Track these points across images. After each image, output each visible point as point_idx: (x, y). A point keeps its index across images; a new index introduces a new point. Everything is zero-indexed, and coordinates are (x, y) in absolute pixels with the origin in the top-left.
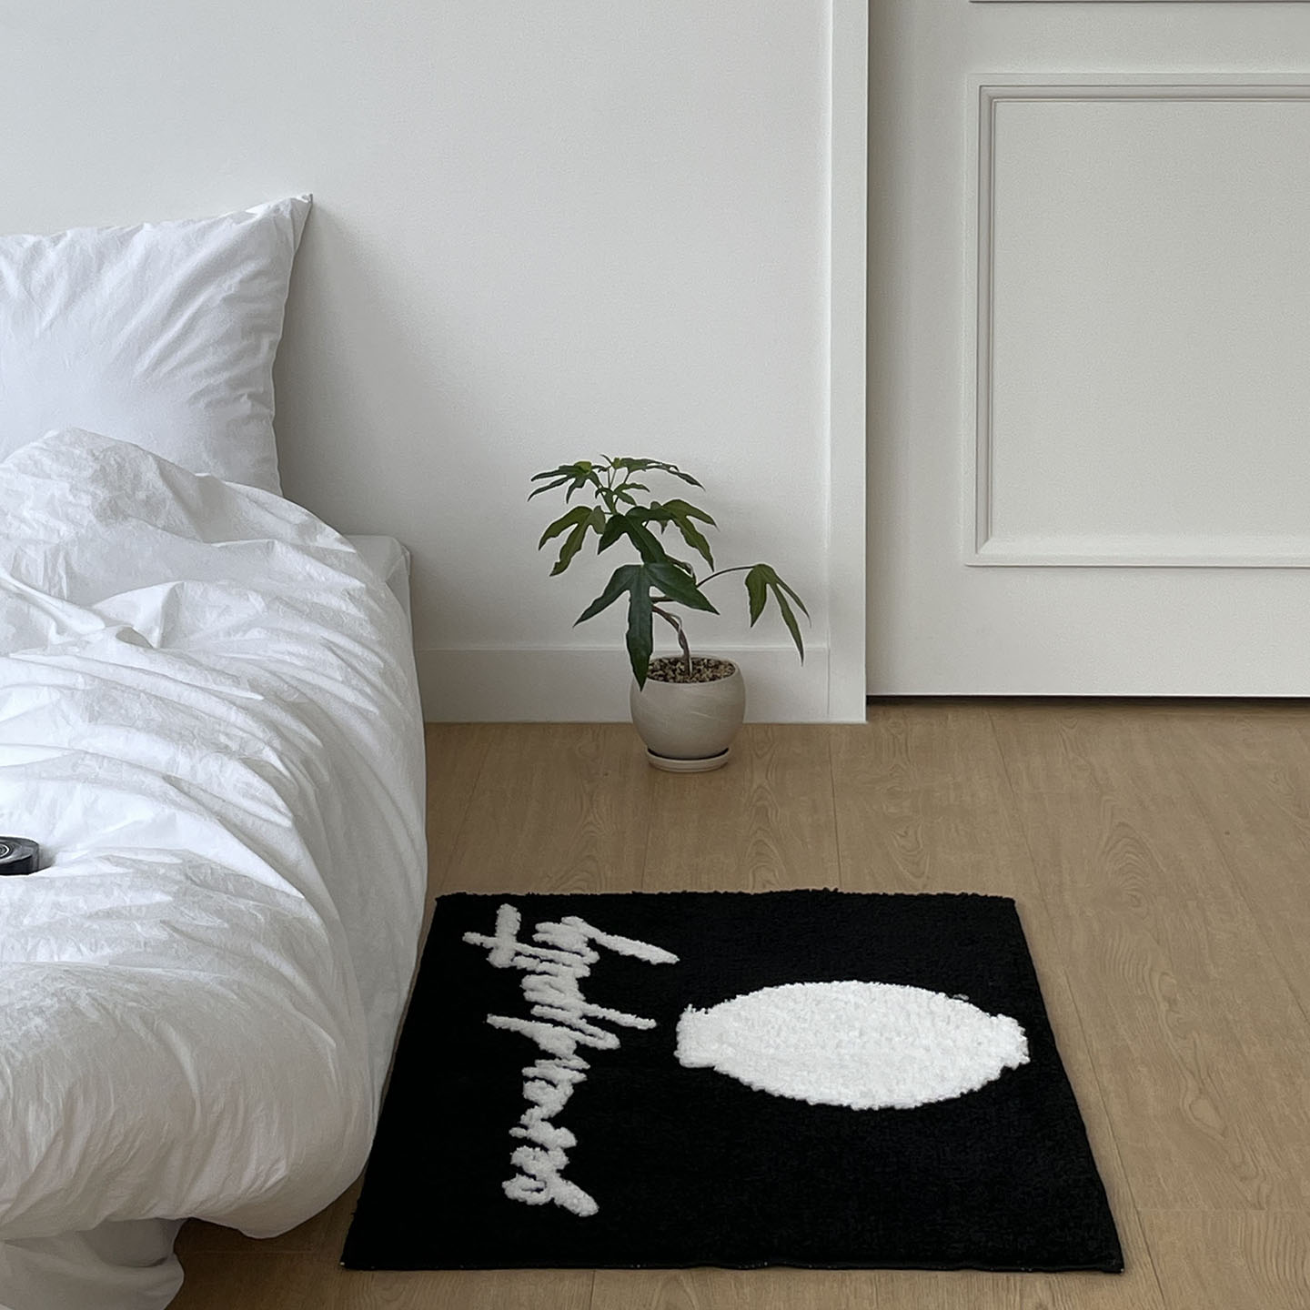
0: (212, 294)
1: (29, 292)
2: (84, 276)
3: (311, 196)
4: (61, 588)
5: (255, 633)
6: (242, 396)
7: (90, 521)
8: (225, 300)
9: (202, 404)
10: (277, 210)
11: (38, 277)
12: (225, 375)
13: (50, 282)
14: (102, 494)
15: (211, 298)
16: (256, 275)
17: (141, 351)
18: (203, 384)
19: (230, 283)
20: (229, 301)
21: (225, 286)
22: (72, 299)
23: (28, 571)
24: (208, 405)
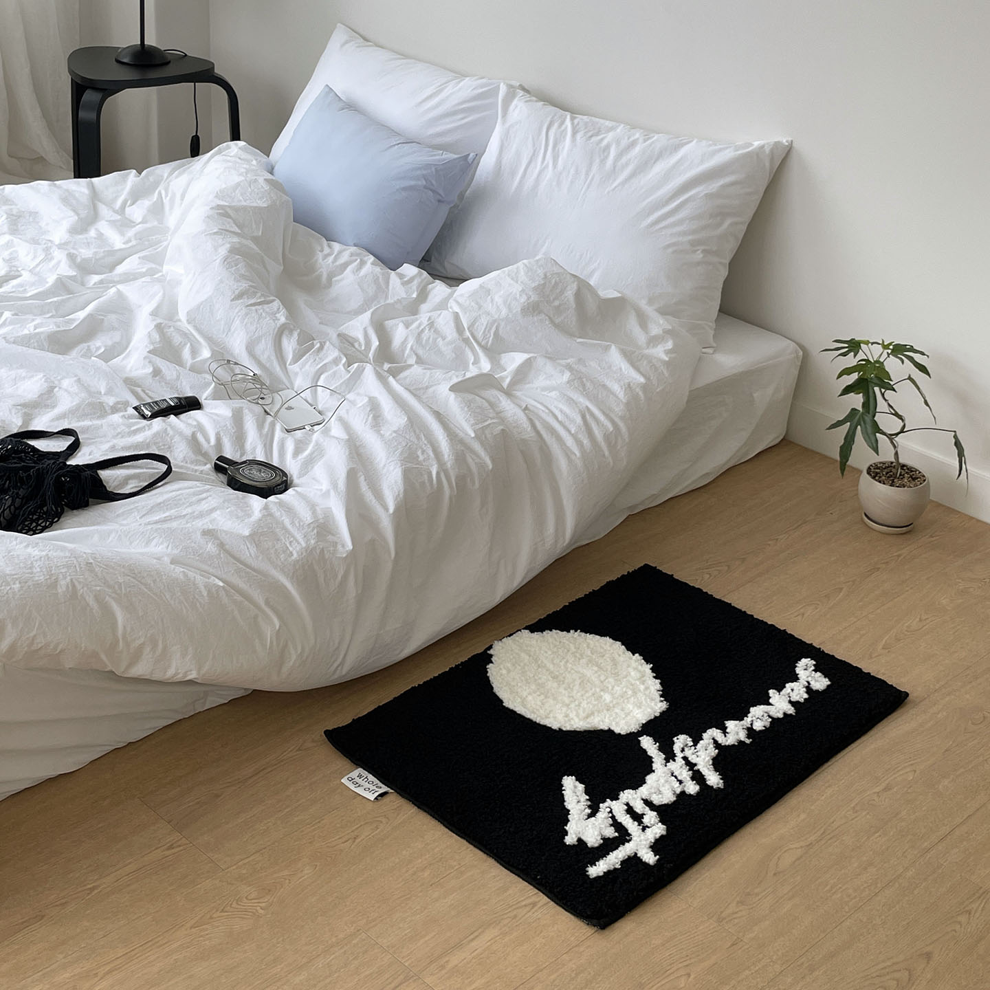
0: (700, 190)
1: (614, 168)
2: (644, 165)
3: (792, 141)
4: (488, 341)
5: (554, 394)
6: (698, 250)
7: (517, 312)
8: (706, 195)
9: (670, 250)
10: (763, 147)
11: (624, 160)
12: (690, 237)
13: (627, 164)
14: (534, 298)
15: (698, 193)
16: (733, 184)
17: (649, 215)
18: (674, 240)
19: (714, 186)
20: (709, 196)
21: (711, 187)
22: (633, 175)
23: (477, 329)
24: (675, 252)
